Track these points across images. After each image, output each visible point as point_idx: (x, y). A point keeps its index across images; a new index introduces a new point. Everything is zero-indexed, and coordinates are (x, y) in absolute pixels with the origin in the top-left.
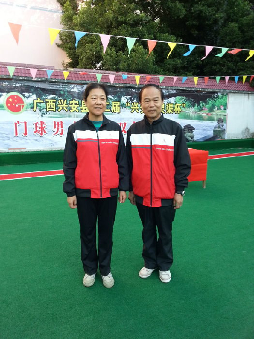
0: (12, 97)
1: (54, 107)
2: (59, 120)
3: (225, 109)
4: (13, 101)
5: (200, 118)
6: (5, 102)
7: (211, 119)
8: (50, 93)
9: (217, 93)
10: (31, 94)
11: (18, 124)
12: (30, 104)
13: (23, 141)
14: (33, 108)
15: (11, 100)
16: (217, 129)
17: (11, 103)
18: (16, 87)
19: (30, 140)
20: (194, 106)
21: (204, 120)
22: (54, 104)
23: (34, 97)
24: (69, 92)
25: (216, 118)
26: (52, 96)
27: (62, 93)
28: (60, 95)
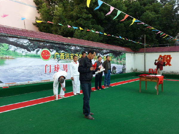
0: (44, 51)
1: (63, 57)
2: (65, 64)
3: (125, 60)
4: (45, 54)
5: (117, 63)
6: (41, 54)
7: (121, 64)
8: (62, 49)
9: (122, 52)
10: (53, 50)
11: (47, 66)
12: (53, 55)
13: (49, 76)
14: (54, 57)
15: (44, 53)
16: (123, 68)
17: (44, 54)
18: (46, 46)
19: (52, 75)
20: (115, 58)
21: (119, 64)
22: (64, 55)
23: (55, 51)
24: (70, 49)
25: (122, 63)
26: (63, 51)
27: (67, 50)
28: (66, 51)
